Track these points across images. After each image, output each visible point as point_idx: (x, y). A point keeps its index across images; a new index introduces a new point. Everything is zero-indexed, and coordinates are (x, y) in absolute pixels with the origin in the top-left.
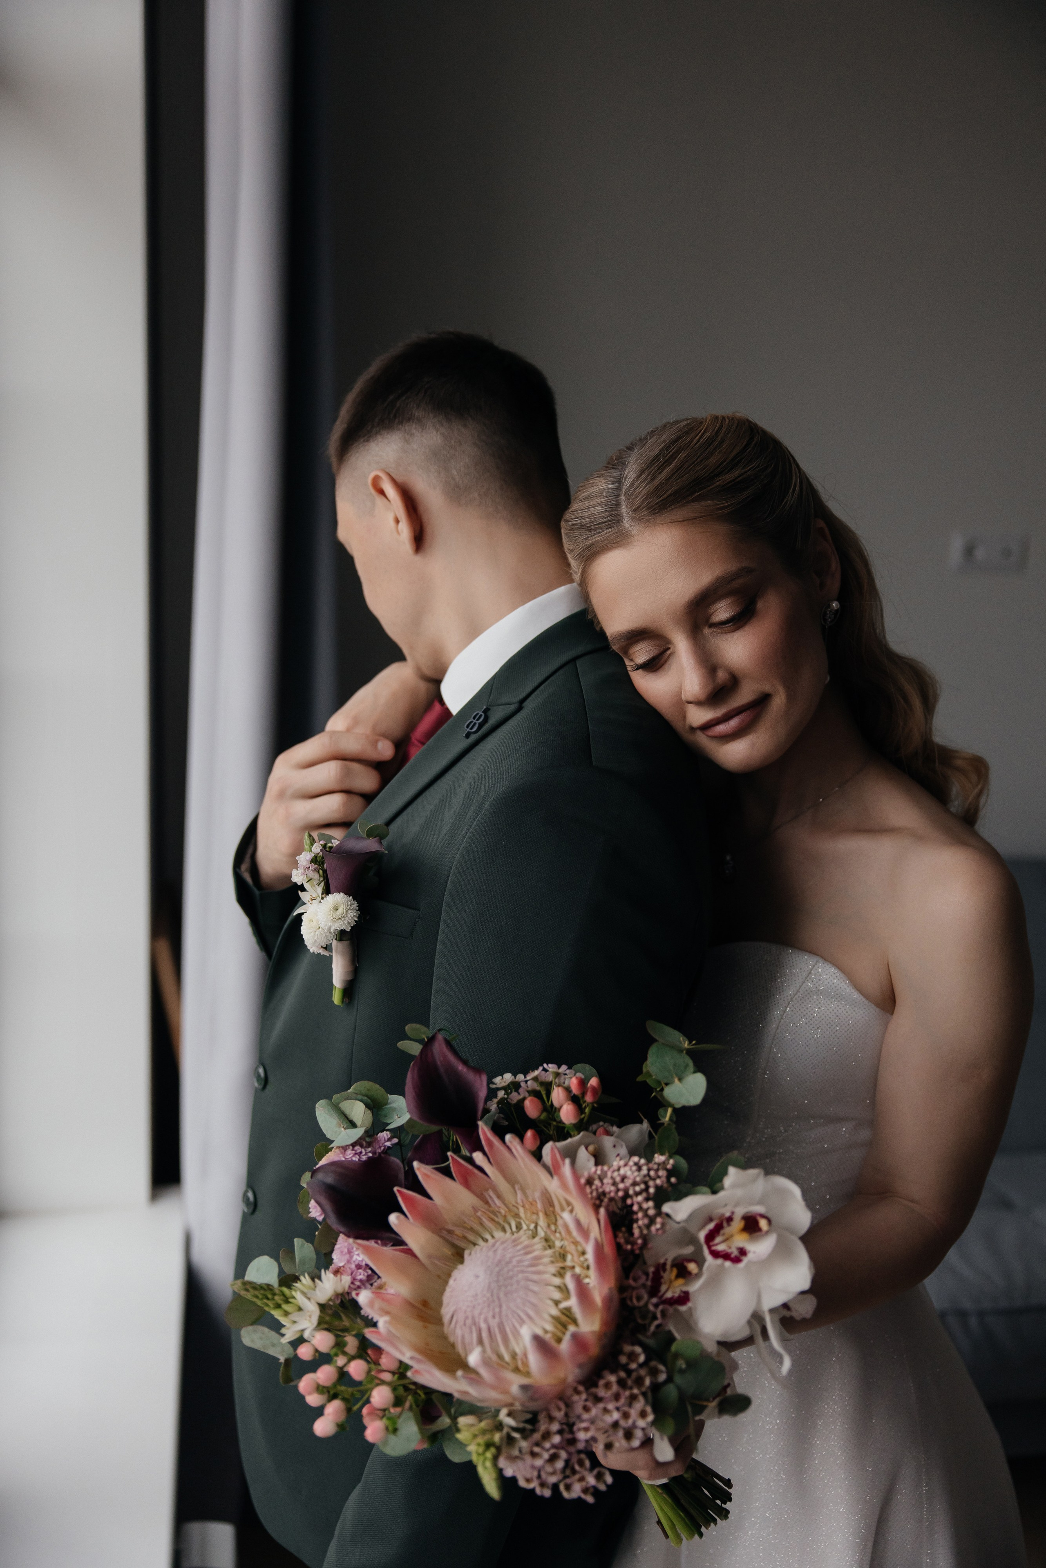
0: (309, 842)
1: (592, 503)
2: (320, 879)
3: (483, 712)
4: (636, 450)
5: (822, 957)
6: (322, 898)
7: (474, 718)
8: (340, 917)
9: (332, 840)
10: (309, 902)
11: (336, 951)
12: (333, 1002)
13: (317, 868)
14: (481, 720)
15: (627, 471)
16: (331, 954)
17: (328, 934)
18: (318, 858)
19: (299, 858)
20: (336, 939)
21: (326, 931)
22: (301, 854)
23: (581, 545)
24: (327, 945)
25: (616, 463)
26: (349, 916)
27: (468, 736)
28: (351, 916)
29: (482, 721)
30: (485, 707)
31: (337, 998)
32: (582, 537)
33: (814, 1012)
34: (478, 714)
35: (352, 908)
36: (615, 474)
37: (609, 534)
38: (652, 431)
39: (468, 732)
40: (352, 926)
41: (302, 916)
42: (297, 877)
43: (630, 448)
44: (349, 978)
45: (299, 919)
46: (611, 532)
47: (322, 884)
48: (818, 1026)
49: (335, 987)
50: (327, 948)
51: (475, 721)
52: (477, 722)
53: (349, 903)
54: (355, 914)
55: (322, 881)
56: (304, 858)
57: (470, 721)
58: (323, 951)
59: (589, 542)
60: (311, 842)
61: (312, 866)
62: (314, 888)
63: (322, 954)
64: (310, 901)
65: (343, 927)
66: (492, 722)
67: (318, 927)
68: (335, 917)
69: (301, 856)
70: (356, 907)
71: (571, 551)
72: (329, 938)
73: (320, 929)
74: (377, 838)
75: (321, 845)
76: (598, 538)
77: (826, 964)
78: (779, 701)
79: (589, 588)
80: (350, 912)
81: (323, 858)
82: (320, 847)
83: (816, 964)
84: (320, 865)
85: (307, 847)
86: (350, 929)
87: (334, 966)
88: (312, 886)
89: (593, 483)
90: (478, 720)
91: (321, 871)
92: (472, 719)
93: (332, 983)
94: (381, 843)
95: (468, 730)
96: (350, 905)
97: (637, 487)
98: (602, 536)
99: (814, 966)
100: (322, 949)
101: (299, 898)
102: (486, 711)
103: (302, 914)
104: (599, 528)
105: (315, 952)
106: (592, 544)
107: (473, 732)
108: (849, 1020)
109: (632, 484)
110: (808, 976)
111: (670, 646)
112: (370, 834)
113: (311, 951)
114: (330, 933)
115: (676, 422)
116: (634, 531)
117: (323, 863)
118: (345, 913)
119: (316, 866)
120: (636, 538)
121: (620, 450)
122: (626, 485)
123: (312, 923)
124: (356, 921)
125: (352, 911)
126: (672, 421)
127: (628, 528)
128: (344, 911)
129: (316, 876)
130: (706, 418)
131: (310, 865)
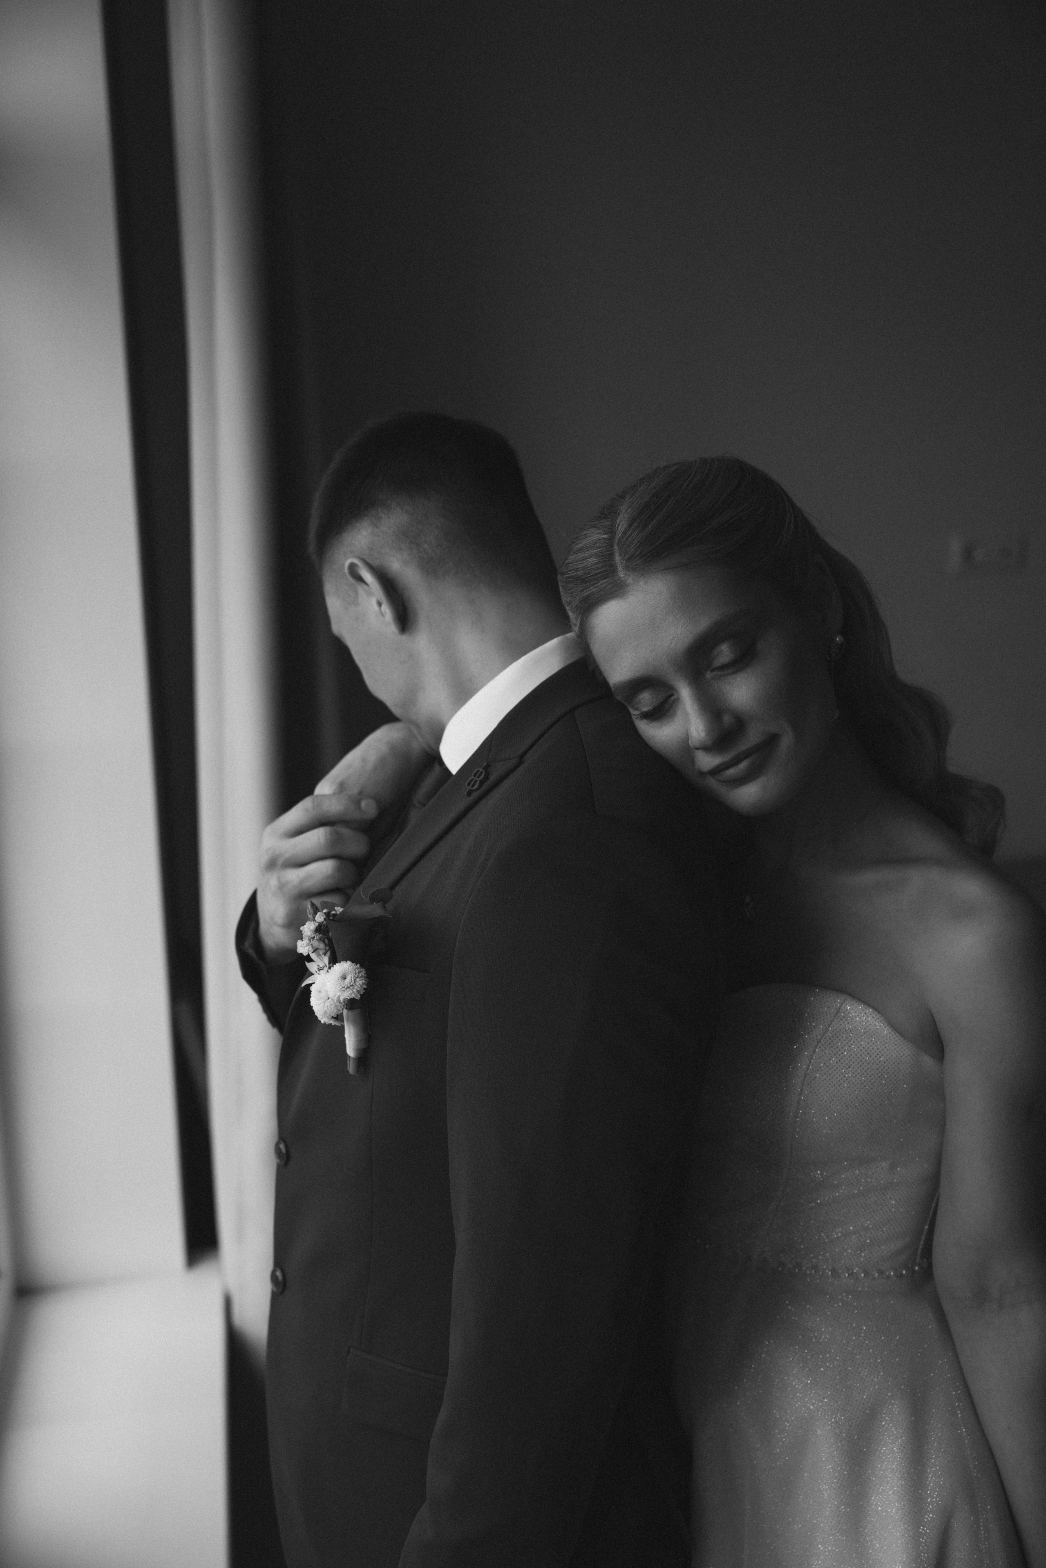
0: (312, 911)
1: (587, 554)
2: (326, 948)
3: (483, 769)
4: (627, 498)
5: (850, 995)
6: (330, 968)
7: (475, 776)
8: (349, 986)
9: (336, 908)
10: (316, 972)
11: (348, 1020)
12: (348, 1072)
13: (322, 937)
14: (481, 778)
15: (619, 521)
16: (342, 1024)
17: (338, 1004)
18: (322, 927)
19: (303, 929)
20: (346, 1008)
21: (335, 1001)
22: (305, 924)
23: (578, 598)
24: (337, 1015)
25: (609, 512)
26: (358, 984)
27: (469, 793)
28: (360, 984)
29: (483, 778)
30: (485, 764)
31: (351, 1068)
32: (578, 589)
33: (845, 1051)
34: (478, 771)
35: (360, 975)
36: (607, 523)
37: (604, 585)
38: (643, 477)
39: (470, 790)
40: (362, 993)
41: (311, 988)
42: (303, 948)
43: (622, 497)
44: (365, 1047)
45: (307, 991)
46: (605, 583)
47: (328, 953)
48: (849, 1065)
49: (350, 1056)
50: (338, 1017)
51: (475, 778)
52: (477, 779)
53: (357, 971)
54: (364, 982)
55: (328, 950)
56: (308, 928)
57: (470, 779)
58: (334, 1021)
59: (586, 594)
60: (314, 911)
61: (317, 936)
62: (321, 957)
63: (333, 1024)
64: (318, 971)
65: (353, 996)
66: (493, 778)
67: (327, 998)
68: (343, 986)
69: (305, 926)
70: (365, 974)
71: (569, 603)
72: (339, 1008)
73: (330, 999)
74: (380, 903)
75: (325, 913)
76: (593, 589)
77: (854, 1002)
78: (787, 741)
79: (589, 640)
80: (358, 980)
81: (327, 927)
82: (323, 916)
83: (844, 1002)
84: (325, 934)
85: (310, 916)
86: (360, 997)
87: (346, 1036)
88: (319, 955)
89: (586, 534)
90: (478, 777)
91: (326, 941)
92: (473, 777)
93: (346, 1052)
94: (385, 907)
95: (469, 787)
96: (358, 973)
97: (629, 536)
98: (598, 587)
99: (842, 1004)
100: (333, 1019)
101: (307, 969)
102: (486, 768)
103: (311, 985)
104: (594, 579)
105: (326, 1022)
106: (588, 596)
107: (475, 789)
108: (880, 1057)
109: (625, 533)
110: (837, 1014)
111: (674, 692)
112: (373, 899)
113: (322, 1022)
114: (340, 1002)
115: (666, 467)
116: (630, 581)
117: (328, 932)
118: (353, 981)
119: (321, 935)
120: (631, 587)
121: (611, 499)
122: (619, 534)
123: (320, 993)
124: (364, 989)
125: (361, 979)
126: (662, 466)
127: (623, 577)
128: (353, 980)
129: (322, 946)
130: (696, 461)
131: (315, 935)
